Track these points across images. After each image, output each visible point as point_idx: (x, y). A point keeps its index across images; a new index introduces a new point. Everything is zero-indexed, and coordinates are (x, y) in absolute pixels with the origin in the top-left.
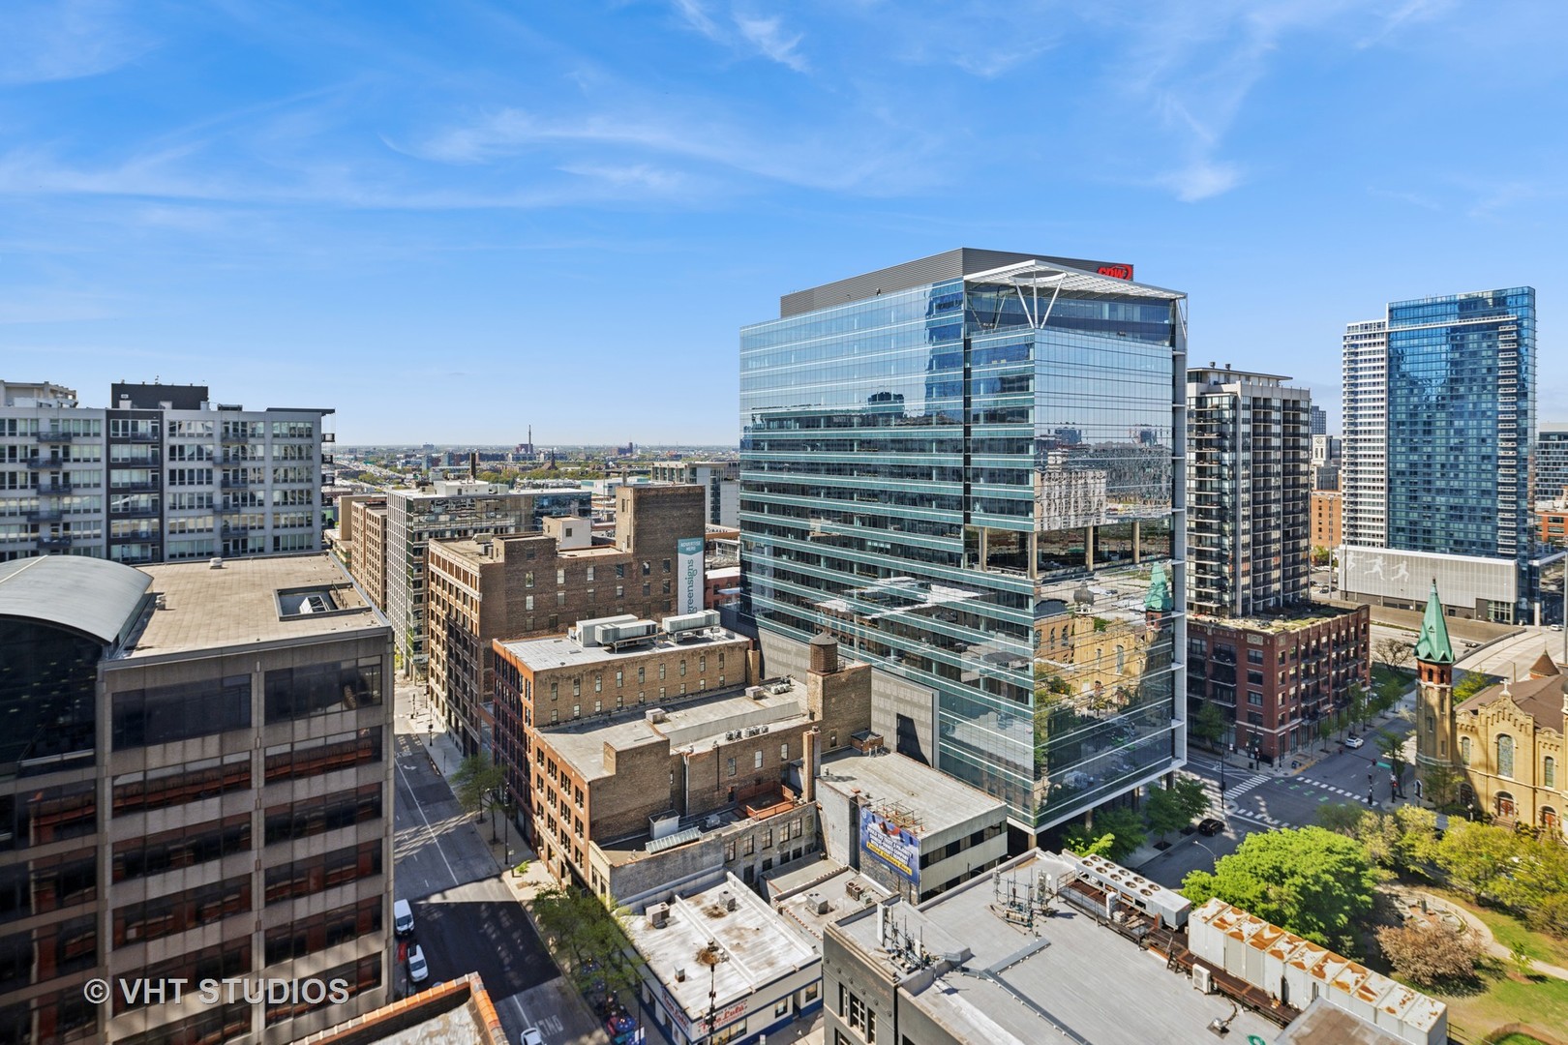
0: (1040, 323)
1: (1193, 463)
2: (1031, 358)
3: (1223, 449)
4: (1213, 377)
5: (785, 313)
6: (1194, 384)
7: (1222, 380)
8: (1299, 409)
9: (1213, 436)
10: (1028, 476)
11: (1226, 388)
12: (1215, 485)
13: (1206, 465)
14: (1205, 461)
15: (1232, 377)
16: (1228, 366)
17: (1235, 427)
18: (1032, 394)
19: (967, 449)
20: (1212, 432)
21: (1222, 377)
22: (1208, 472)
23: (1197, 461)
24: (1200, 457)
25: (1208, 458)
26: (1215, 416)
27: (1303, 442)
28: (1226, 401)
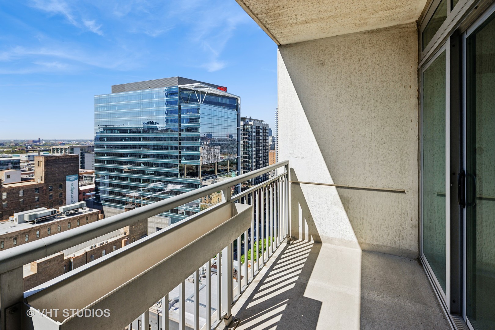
0: (202, 102)
1: (242, 143)
2: (199, 112)
3: (249, 140)
4: (247, 120)
5: (113, 92)
6: (242, 122)
7: (249, 121)
8: (266, 129)
9: (247, 136)
10: (198, 148)
11: (250, 123)
12: (247, 150)
13: (245, 144)
14: (245, 143)
15: (251, 120)
16: (250, 117)
17: (252, 134)
18: (199, 123)
19: (180, 140)
20: (247, 135)
21: (249, 120)
22: (246, 146)
23: (243, 143)
24: (244, 142)
25: (246, 142)
26: (247, 131)
27: (267, 138)
28: (250, 127)
